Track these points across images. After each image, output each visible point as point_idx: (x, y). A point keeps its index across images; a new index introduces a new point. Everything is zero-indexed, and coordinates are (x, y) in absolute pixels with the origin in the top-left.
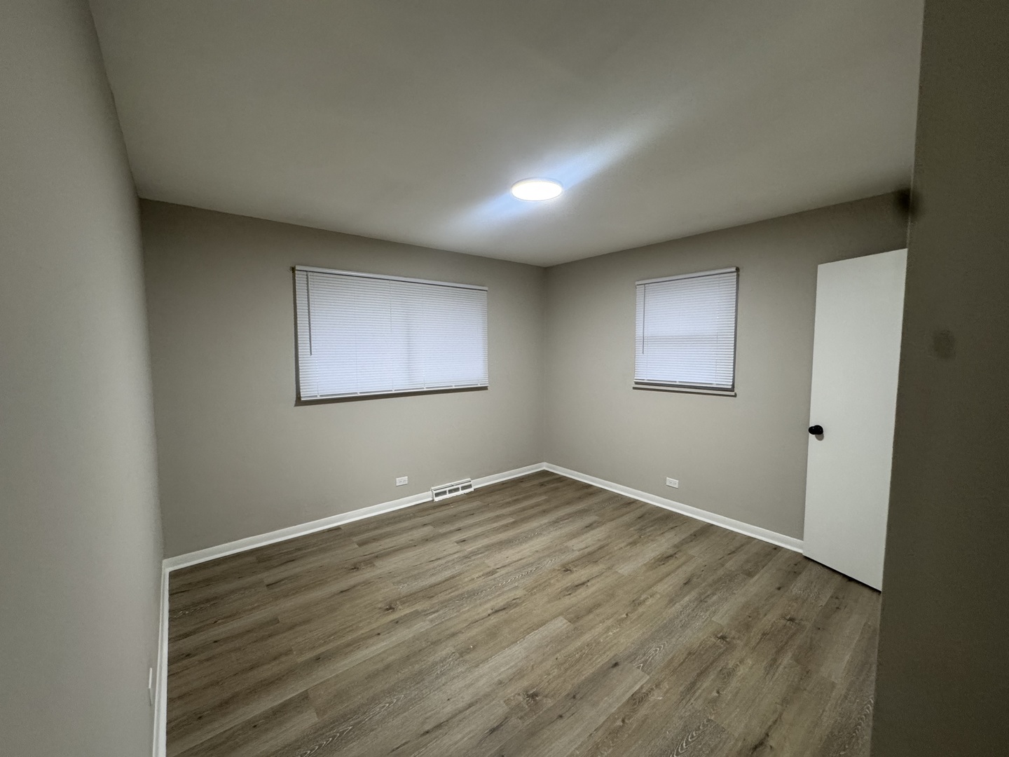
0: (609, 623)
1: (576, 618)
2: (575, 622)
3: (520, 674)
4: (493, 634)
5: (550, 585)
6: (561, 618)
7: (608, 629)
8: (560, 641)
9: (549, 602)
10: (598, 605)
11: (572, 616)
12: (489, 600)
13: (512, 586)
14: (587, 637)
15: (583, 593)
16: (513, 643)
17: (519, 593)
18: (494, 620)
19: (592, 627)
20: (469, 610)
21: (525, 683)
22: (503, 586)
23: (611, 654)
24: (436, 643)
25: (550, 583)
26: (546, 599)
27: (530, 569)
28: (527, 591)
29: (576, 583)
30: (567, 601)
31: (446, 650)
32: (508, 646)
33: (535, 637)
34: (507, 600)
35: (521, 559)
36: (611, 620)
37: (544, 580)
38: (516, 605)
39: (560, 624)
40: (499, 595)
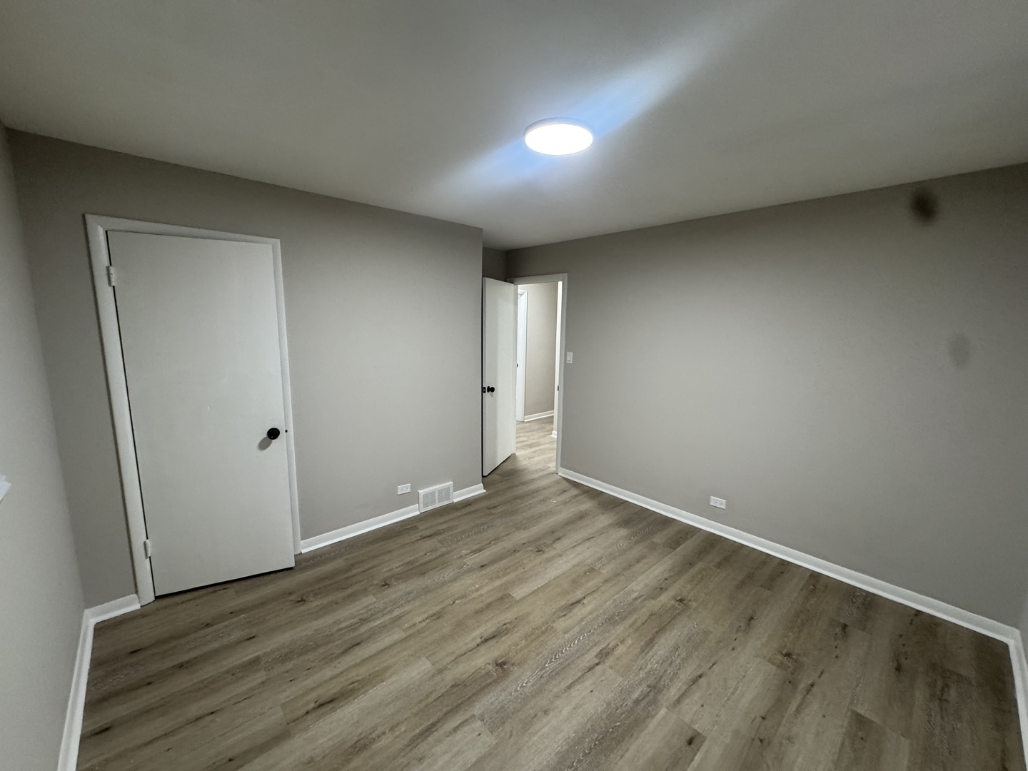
0: (475, 595)
1: (503, 599)
2: (505, 595)
3: (549, 560)
4: (575, 583)
5: (526, 637)
6: (518, 598)
7: (477, 590)
8: (521, 580)
9: (528, 614)
10: (478, 612)
11: (506, 600)
12: (590, 613)
13: (571, 633)
14: (498, 583)
15: (488, 628)
16: (558, 577)
17: (561, 624)
18: (578, 594)
19: (492, 590)
20: (606, 601)
21: (545, 556)
22: (580, 633)
23: (484, 572)
24: (617, 575)
25: (526, 639)
26: (531, 617)
27: (554, 665)
28: (552, 627)
29: (494, 641)
30: (508, 616)
31: (606, 571)
32: (561, 575)
33: (540, 582)
34: (571, 614)
35: (569, 687)
36: (471, 598)
37: (534, 644)
38: (562, 609)
39: (518, 593)
40: (582, 620)
